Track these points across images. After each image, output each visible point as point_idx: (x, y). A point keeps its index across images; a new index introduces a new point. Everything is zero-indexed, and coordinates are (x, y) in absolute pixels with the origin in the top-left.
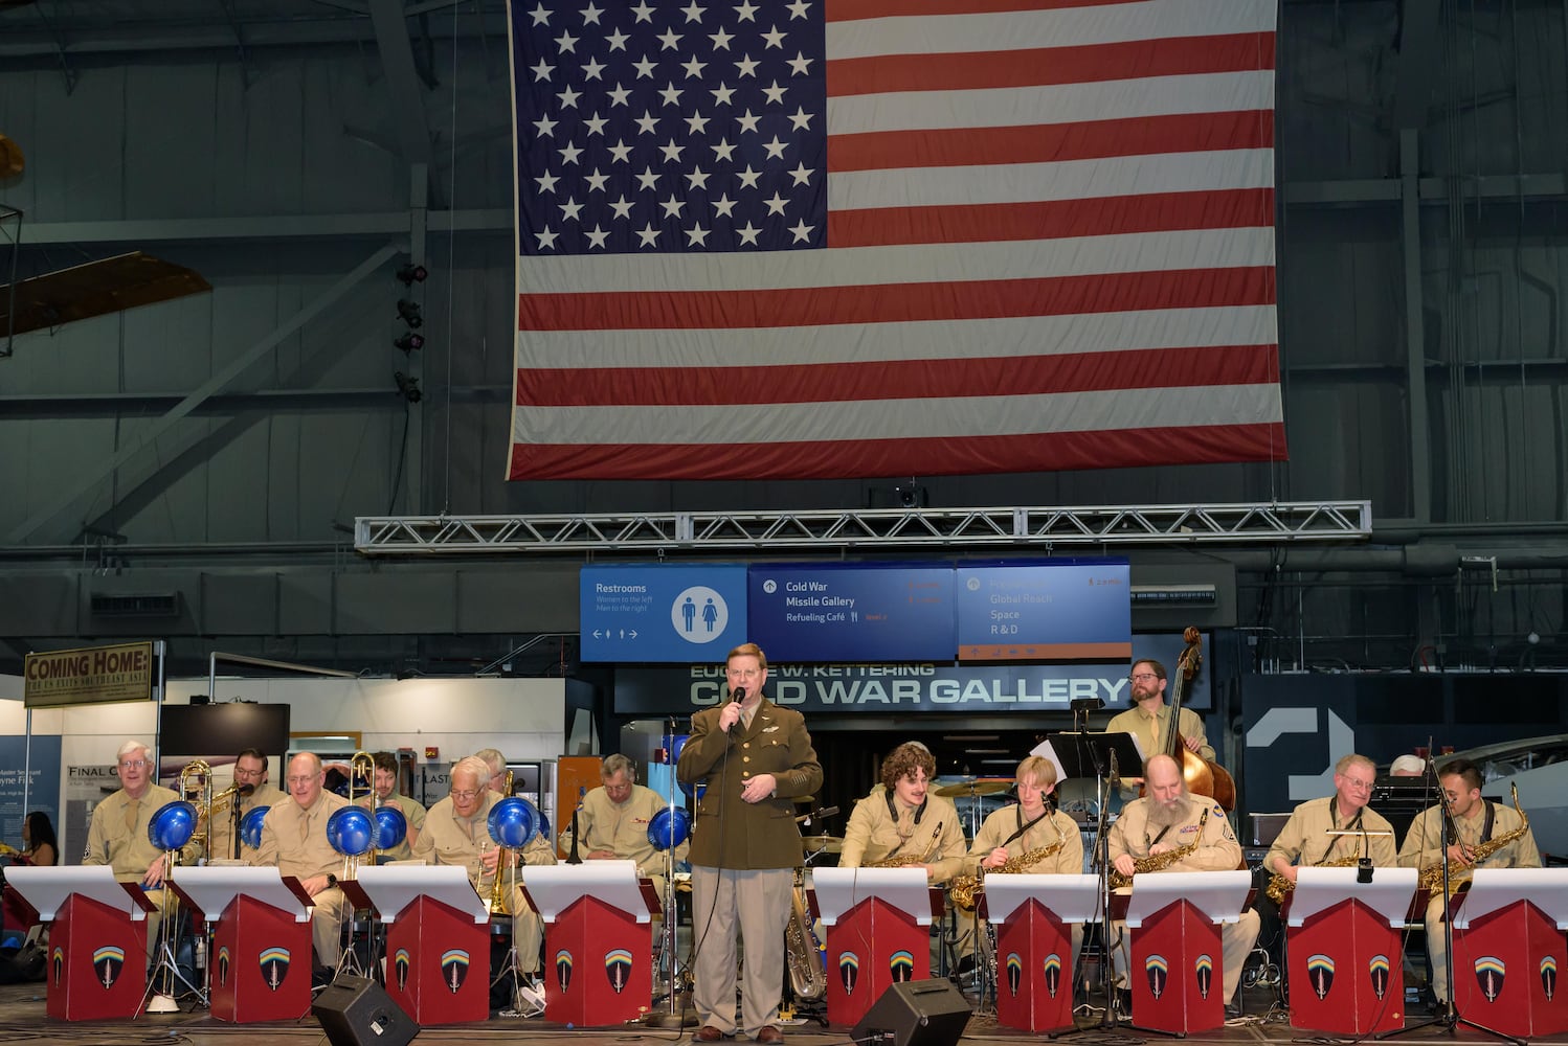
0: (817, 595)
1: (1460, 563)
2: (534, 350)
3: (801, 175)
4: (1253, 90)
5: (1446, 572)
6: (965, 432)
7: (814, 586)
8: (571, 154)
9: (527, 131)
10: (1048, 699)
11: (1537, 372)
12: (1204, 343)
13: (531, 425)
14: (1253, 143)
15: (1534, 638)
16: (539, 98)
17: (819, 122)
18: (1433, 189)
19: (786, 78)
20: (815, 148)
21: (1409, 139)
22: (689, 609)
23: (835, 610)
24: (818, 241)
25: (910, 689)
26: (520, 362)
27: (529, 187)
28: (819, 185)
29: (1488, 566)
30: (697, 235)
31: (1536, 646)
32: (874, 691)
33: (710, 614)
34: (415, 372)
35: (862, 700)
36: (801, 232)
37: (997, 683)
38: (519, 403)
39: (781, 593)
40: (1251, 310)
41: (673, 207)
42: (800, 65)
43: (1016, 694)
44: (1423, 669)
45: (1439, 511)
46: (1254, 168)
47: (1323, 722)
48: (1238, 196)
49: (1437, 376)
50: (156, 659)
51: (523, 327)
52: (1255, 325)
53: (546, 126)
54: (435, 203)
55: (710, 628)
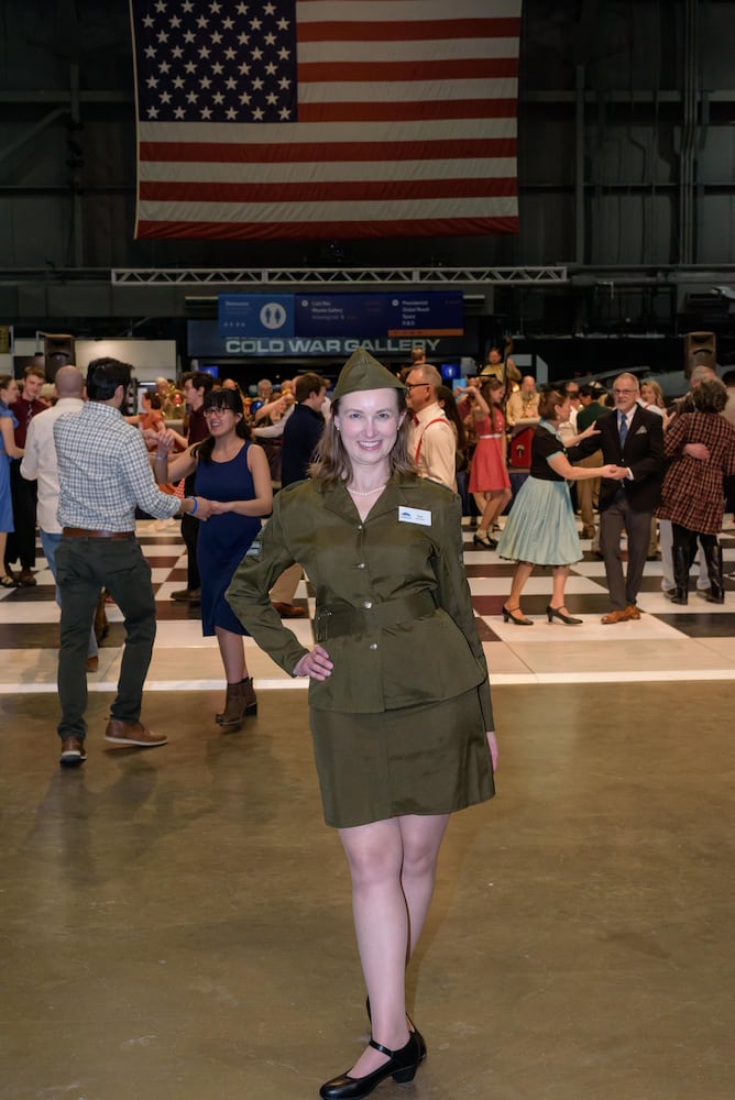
0: (326, 307)
1: (597, 285)
2: (147, 171)
3: (284, 84)
4: (508, 48)
5: (590, 289)
6: (366, 218)
7: (325, 303)
8: (164, 68)
9: (141, 54)
10: (402, 349)
11: (636, 190)
12: (482, 176)
13: (147, 210)
14: (507, 75)
15: (628, 320)
16: (147, 37)
17: (293, 55)
18: (591, 97)
19: (275, 30)
20: (291, 69)
21: (580, 70)
22: (268, 314)
23: (334, 314)
24: (293, 118)
25: (335, 344)
26: (140, 178)
27: (143, 85)
28: (293, 89)
29: (609, 286)
30: (232, 114)
31: (629, 324)
32: (317, 346)
33: (278, 316)
34: (77, 179)
35: (312, 350)
36: (285, 113)
37: (377, 342)
38: (141, 199)
39: (310, 306)
40: (504, 160)
41: (219, 98)
42: (283, 24)
43: (386, 346)
44: (578, 335)
45: (587, 260)
46: (507, 88)
47: (534, 361)
48: (500, 102)
49: (589, 191)
50: (10, 335)
51: (142, 159)
52: (506, 167)
53: (151, 52)
54: (84, 86)
55: (278, 322)
